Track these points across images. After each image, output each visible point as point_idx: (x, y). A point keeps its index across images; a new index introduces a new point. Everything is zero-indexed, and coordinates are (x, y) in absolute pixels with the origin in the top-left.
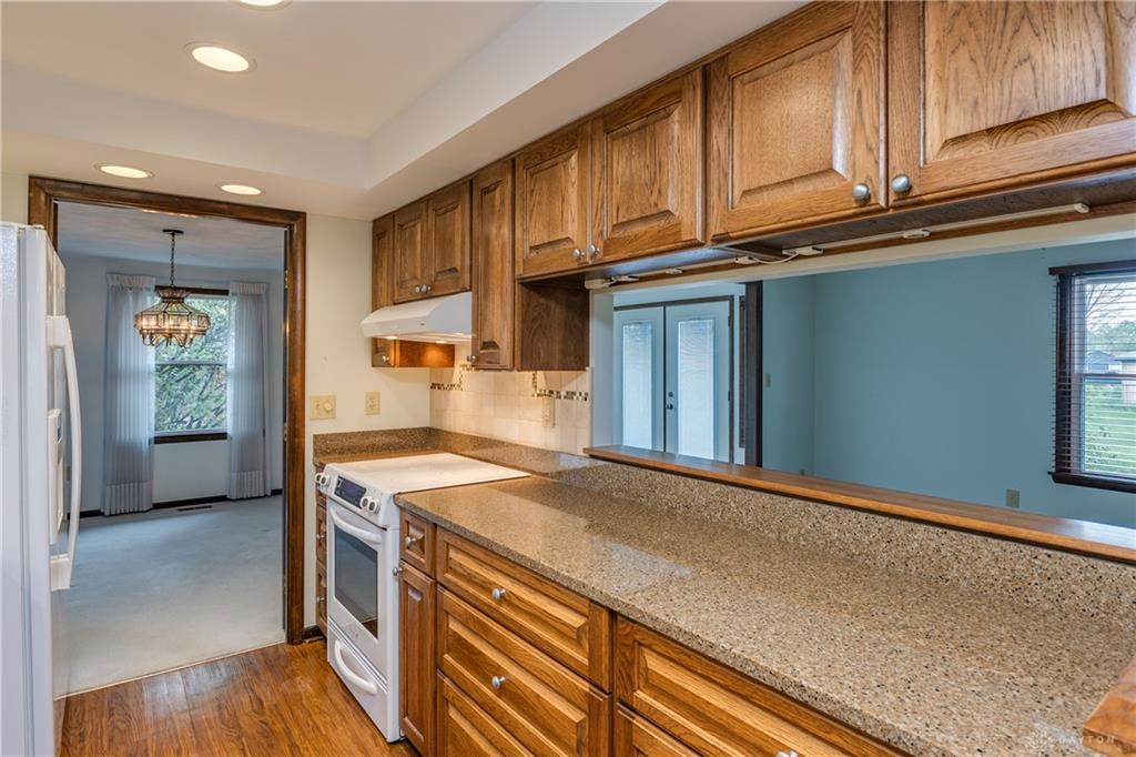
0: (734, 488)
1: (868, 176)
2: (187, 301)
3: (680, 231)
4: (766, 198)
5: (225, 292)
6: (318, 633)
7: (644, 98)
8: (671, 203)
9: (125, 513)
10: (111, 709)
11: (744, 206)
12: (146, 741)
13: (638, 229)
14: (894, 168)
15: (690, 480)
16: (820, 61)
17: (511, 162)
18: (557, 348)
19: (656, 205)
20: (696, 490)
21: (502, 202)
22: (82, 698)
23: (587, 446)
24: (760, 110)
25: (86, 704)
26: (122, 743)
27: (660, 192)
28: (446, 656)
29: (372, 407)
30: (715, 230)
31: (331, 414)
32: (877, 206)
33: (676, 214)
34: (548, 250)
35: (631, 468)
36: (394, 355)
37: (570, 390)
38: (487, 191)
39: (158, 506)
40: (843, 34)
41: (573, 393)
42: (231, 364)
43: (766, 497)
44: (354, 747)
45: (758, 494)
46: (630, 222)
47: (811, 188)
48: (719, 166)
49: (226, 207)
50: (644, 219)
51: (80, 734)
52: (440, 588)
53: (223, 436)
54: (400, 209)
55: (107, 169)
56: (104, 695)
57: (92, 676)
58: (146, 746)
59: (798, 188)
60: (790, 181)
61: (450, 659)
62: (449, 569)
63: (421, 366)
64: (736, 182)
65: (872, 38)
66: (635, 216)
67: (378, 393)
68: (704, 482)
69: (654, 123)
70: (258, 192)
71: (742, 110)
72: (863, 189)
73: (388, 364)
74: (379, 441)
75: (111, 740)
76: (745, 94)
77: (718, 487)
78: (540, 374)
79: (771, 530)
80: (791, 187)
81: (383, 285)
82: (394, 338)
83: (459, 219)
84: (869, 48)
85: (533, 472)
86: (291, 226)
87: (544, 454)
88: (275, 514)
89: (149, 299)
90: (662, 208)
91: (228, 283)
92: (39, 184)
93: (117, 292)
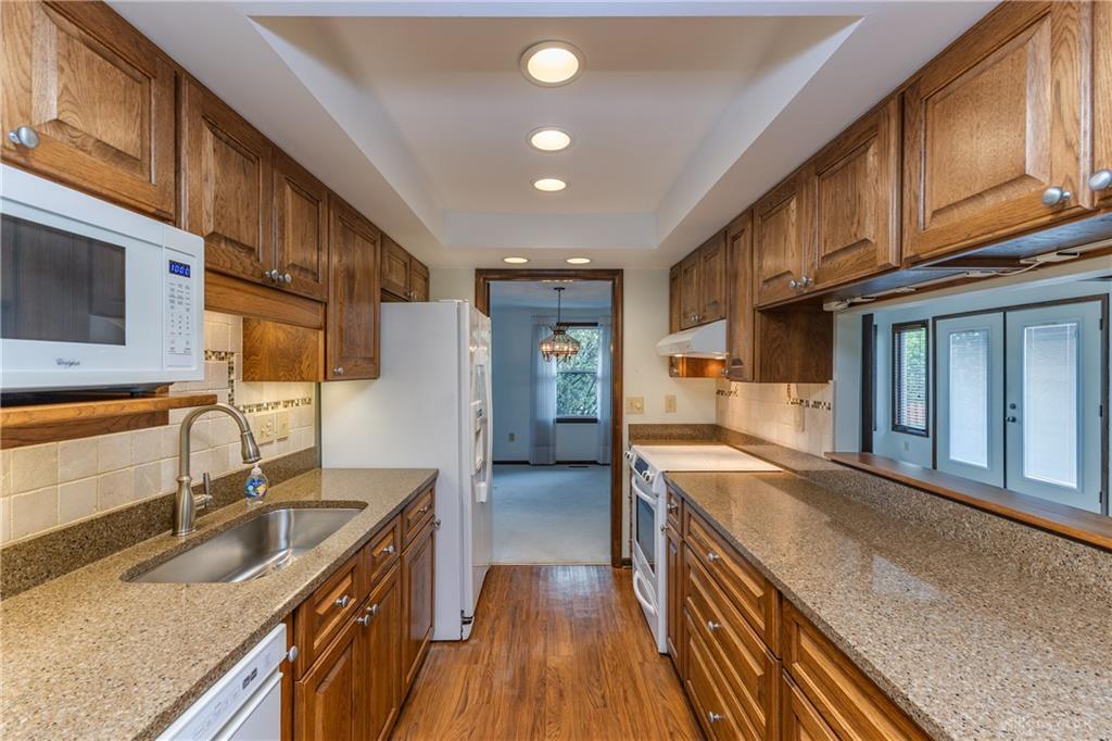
0: (968, 508)
1: (1067, 176)
2: (567, 332)
3: (875, 257)
4: (956, 216)
5: (596, 324)
6: (629, 562)
7: (847, 138)
8: (869, 232)
9: (541, 465)
10: (511, 578)
11: (935, 226)
13: (842, 258)
14: (1099, 163)
15: (923, 494)
16: (1012, 60)
17: (750, 213)
18: (797, 363)
19: (856, 235)
20: (928, 504)
21: (745, 245)
22: (499, 568)
23: (829, 450)
24: (950, 126)
25: (502, 571)
26: (512, 599)
27: (859, 222)
28: (689, 599)
29: (670, 406)
30: (908, 253)
31: (640, 410)
32: (1079, 209)
33: (873, 241)
34: (776, 282)
35: (866, 475)
36: (682, 368)
37: (817, 400)
38: (735, 238)
39: (558, 463)
40: (1041, 23)
41: (820, 403)
42: (599, 373)
43: (1005, 523)
44: (637, 647)
45: (996, 519)
46: (836, 253)
47: (1004, 199)
48: (910, 190)
50: (846, 249)
51: (495, 587)
52: (685, 547)
53: (595, 421)
54: (686, 258)
55: (507, 260)
56: (509, 569)
57: (507, 556)
59: (990, 201)
60: (980, 195)
61: (691, 602)
62: (690, 533)
63: (703, 376)
64: (928, 203)
65: (1073, 19)
66: (839, 247)
67: (674, 397)
68: (937, 498)
69: (854, 160)
70: (588, 261)
71: (933, 131)
72: (1057, 193)
73: (677, 375)
74: (675, 432)
75: (507, 595)
76: (936, 113)
77: (951, 505)
78: (793, 386)
79: (1011, 560)
80: (982, 200)
81: (675, 316)
82: (681, 356)
83: (718, 263)
84: (1070, 31)
85: (787, 468)
86: (614, 280)
87: (795, 453)
88: (606, 476)
89: (544, 333)
90: (860, 237)
91: (597, 318)
92: (480, 272)
93: (537, 328)
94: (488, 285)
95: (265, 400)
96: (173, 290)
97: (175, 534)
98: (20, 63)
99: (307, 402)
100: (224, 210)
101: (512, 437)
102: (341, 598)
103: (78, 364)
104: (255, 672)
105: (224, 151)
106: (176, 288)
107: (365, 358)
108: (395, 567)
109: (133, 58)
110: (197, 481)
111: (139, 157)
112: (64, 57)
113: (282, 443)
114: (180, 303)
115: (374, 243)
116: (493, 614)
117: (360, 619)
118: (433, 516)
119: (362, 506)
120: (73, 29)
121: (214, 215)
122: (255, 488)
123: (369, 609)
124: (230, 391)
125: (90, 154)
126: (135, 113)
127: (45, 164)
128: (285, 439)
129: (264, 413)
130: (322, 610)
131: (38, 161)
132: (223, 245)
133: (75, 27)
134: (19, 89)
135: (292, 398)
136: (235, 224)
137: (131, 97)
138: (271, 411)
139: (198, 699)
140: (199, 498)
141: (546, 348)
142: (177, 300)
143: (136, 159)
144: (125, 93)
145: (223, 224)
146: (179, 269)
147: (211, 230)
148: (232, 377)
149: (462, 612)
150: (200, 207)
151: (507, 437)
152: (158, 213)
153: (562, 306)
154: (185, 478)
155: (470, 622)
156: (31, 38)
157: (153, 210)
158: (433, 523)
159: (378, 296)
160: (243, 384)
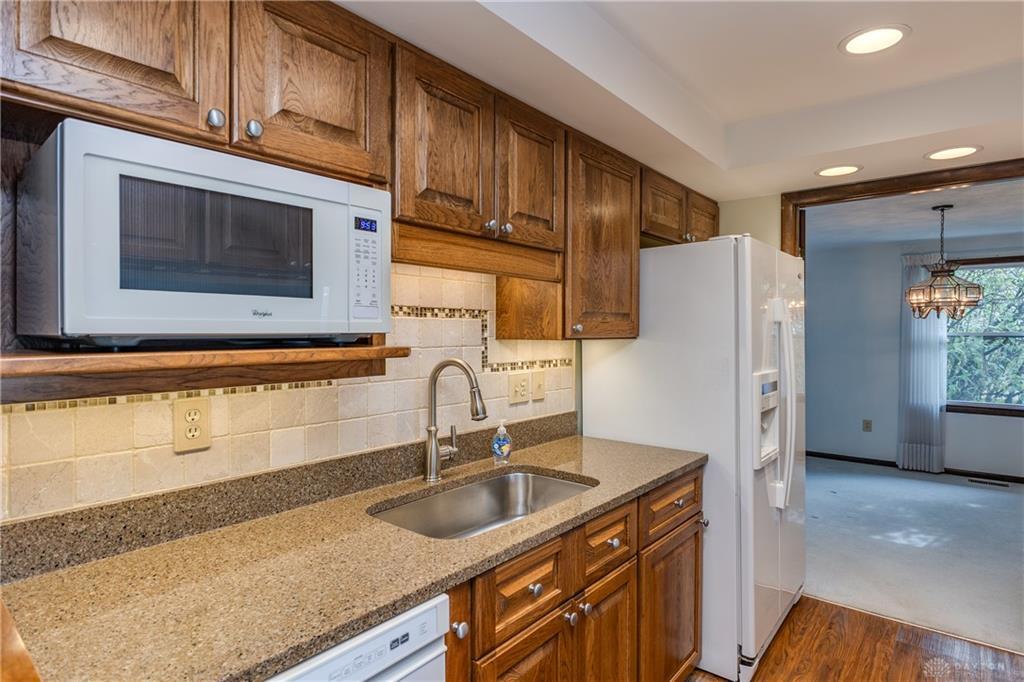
2: (957, 273)
9: (917, 471)
10: (831, 623)
12: (844, 663)
22: (816, 603)
25: (817, 610)
26: (827, 653)
39: (948, 472)
49: (947, 174)
51: (803, 629)
55: (825, 173)
56: (832, 610)
58: (843, 667)
70: (973, 150)
75: (820, 646)
89: (923, 277)
92: (787, 197)
93: (910, 271)
94: (802, 213)
95: (519, 359)
96: (358, 245)
97: (425, 479)
98: (254, 70)
99: (567, 363)
100: (438, 166)
101: (867, 426)
102: (535, 584)
103: (271, 314)
104: (405, 638)
105: (438, 107)
106: (362, 243)
107: (617, 314)
108: (627, 565)
109: (348, 40)
110: (444, 432)
111: (353, 129)
112: (288, 55)
113: (537, 404)
114: (366, 257)
115: (631, 181)
116: (792, 665)
117: (567, 615)
118: (699, 513)
119: (594, 483)
120: (298, 29)
121: (427, 172)
122: (500, 447)
123: (581, 606)
124: (483, 348)
125: (312, 134)
126: (349, 90)
127: (274, 149)
128: (542, 400)
129: (518, 372)
130: (509, 591)
131: (268, 147)
132: (438, 201)
133: (298, 27)
134: (254, 91)
135: (550, 358)
136: (451, 178)
137: (346, 75)
138: (525, 371)
139: (337, 644)
140: (446, 449)
141: (918, 298)
142: (362, 255)
143: (351, 131)
144: (340, 73)
145: (437, 179)
146: (365, 225)
147: (425, 187)
148: (486, 335)
149: (740, 647)
150: (413, 166)
151: (861, 425)
152: (372, 177)
153: (945, 236)
154: (433, 428)
155: (750, 664)
156: (263, 49)
157: (366, 175)
158: (697, 522)
159: (635, 240)
160: (497, 342)
